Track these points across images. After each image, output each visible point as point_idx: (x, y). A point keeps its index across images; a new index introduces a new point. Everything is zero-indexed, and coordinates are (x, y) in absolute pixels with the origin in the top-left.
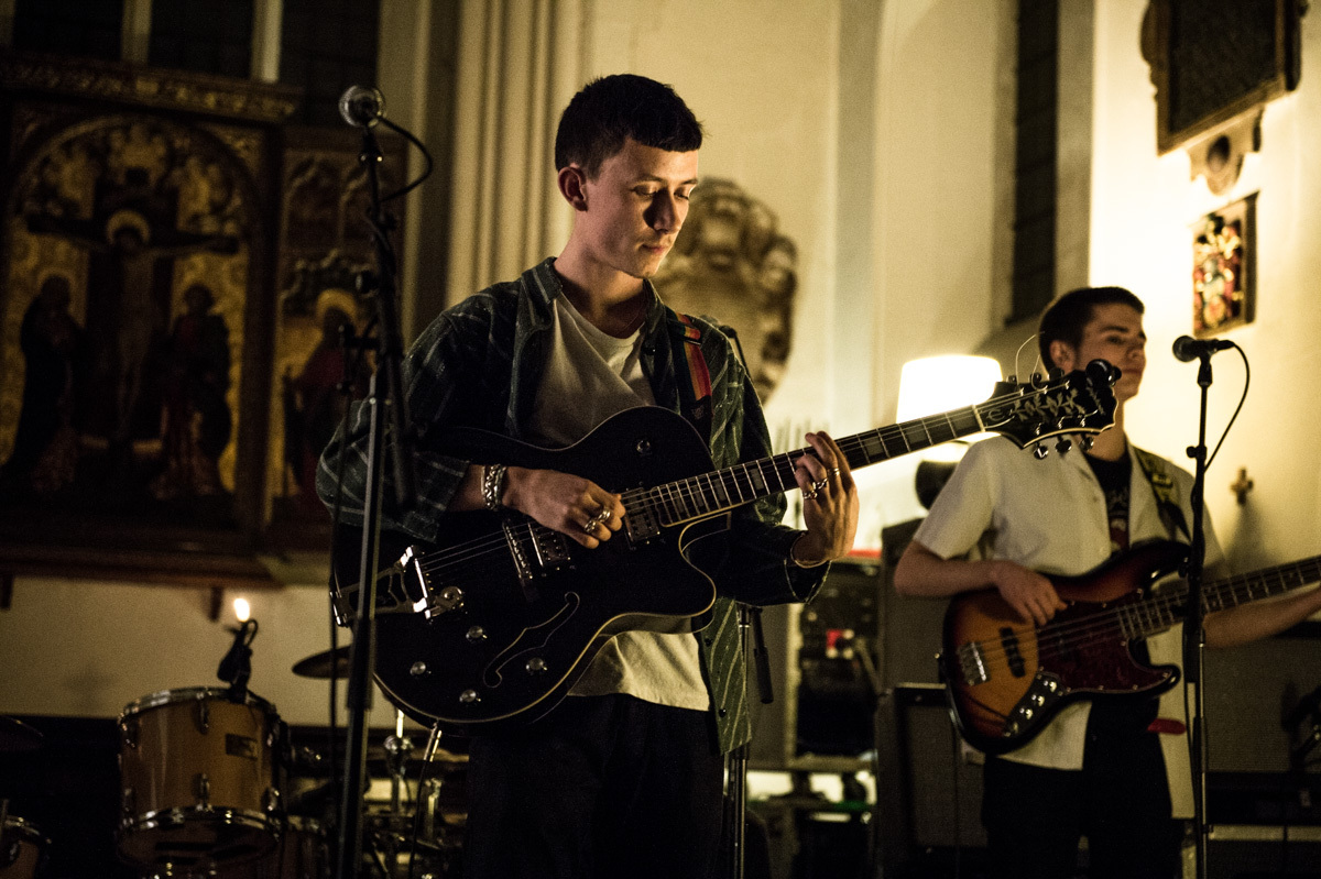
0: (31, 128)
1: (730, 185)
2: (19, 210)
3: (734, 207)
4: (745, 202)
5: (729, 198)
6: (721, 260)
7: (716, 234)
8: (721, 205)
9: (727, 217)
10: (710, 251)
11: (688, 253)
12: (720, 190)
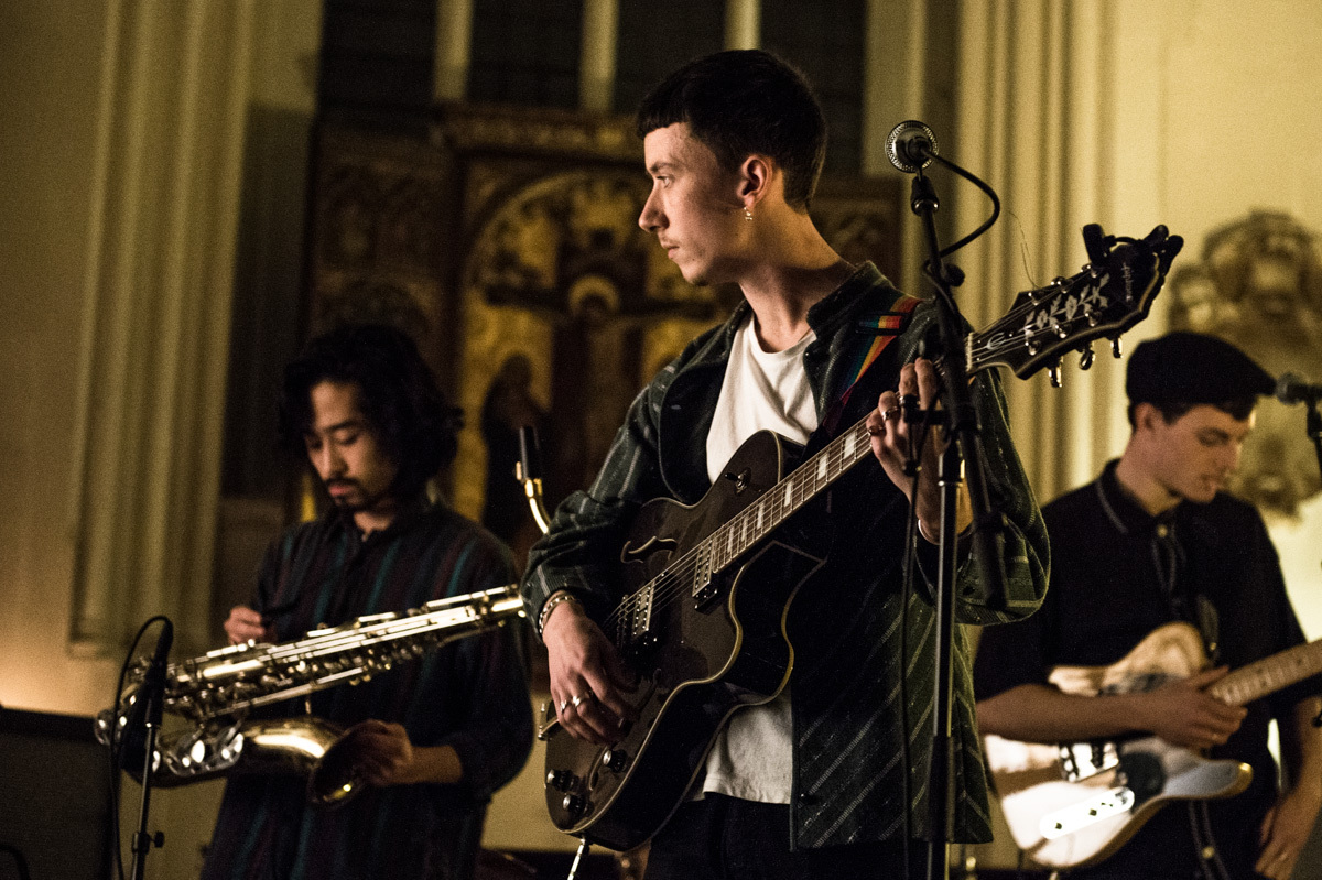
0: (488, 190)
1: (1283, 218)
2: (476, 280)
3: (1291, 244)
4: (1303, 238)
5: (1283, 234)
6: (1276, 306)
7: (1268, 276)
8: (1274, 242)
9: (1282, 256)
10: (1262, 298)
11: (1237, 298)
12: (1272, 225)
